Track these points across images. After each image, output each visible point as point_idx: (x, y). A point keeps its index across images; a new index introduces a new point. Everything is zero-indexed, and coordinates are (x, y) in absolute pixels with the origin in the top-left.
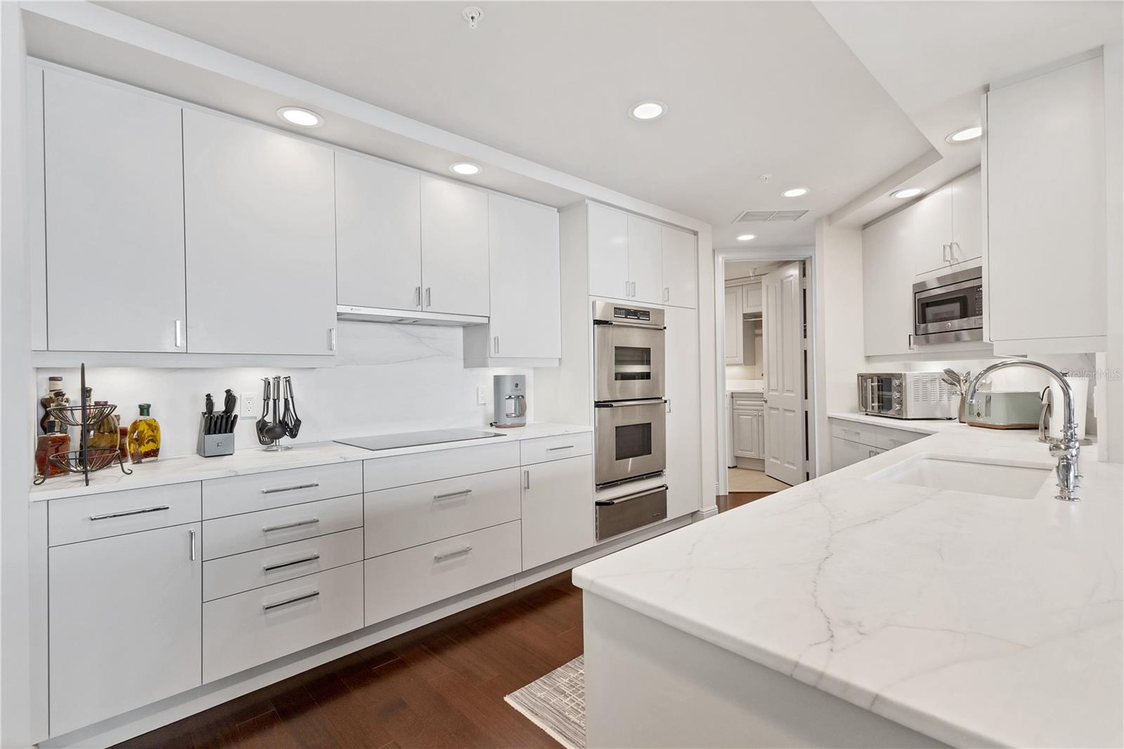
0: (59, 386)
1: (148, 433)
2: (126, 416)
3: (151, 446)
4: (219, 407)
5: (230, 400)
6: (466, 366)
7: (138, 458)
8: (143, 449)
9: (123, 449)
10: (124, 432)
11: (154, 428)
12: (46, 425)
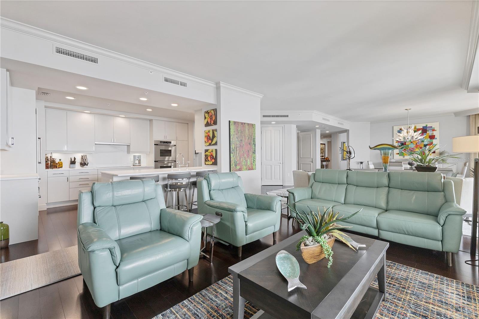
0: (47, 156)
1: (61, 164)
2: (57, 161)
3: (61, 166)
4: (73, 160)
5: (75, 159)
6: (127, 153)
7: (59, 168)
8: (60, 166)
9: (57, 166)
10: (57, 164)
11: (62, 163)
12: (46, 162)
